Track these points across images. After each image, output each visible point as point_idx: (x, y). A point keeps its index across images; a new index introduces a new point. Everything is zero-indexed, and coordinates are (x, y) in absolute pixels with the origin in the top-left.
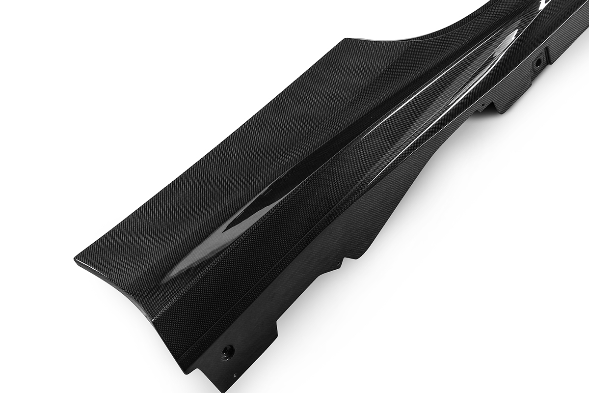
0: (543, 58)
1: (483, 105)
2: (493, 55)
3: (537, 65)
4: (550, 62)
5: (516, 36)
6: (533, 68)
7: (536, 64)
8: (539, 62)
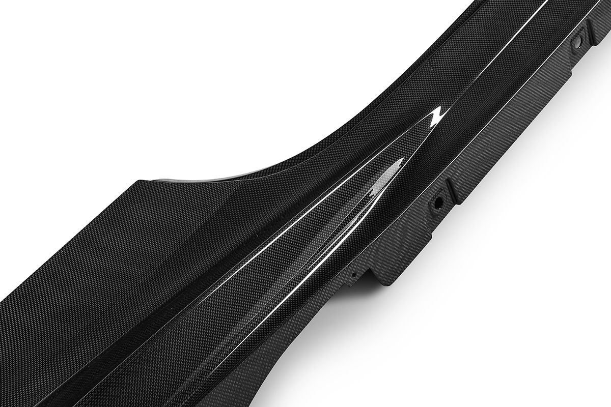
0: (446, 196)
1: (354, 275)
2: (368, 194)
3: (437, 207)
4: (458, 200)
5: (402, 165)
6: (430, 211)
7: (435, 205)
8: (439, 203)
